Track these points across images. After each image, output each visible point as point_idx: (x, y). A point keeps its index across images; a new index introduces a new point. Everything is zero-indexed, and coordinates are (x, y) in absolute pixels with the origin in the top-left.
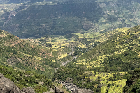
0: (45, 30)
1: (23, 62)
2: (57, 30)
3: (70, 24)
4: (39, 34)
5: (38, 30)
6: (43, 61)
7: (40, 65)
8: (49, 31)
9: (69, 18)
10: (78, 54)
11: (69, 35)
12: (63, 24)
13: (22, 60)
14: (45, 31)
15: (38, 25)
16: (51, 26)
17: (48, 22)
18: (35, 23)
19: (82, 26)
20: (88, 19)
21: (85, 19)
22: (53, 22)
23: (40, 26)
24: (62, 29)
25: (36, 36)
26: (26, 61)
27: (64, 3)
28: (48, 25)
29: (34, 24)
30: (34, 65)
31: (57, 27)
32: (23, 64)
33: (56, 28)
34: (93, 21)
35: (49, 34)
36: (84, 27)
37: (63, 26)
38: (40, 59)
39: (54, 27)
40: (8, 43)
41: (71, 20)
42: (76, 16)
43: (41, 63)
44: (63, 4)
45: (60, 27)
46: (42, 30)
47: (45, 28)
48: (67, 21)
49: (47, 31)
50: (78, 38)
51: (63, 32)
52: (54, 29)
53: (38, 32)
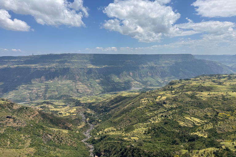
0: (37, 94)
1: (54, 139)
2: (50, 95)
3: (65, 88)
4: (30, 99)
5: (28, 95)
6: (70, 135)
7: (71, 140)
8: (41, 95)
9: (62, 81)
10: (94, 121)
11: (66, 99)
12: (57, 88)
13: (52, 137)
14: (36, 96)
15: (27, 89)
16: (43, 90)
17: (39, 86)
18: (24, 86)
19: (78, 90)
20: (82, 83)
21: (79, 83)
22: (45, 85)
23: (30, 90)
24: (57, 93)
25: (26, 101)
26: (57, 137)
27: (55, 66)
28: (39, 89)
29: (23, 88)
30: (66, 141)
31: (50, 90)
32: (55, 141)
33: (50, 92)
34: (87, 85)
35: (42, 99)
36: (79, 91)
37: (57, 90)
38: (67, 132)
39: (47, 91)
40: (26, 116)
41: (65, 84)
42: (69, 80)
43: (69, 136)
44: (55, 68)
45: (54, 91)
46: (33, 94)
47: (36, 92)
48: (60, 84)
49: (39, 95)
50: (80, 103)
51: (58, 96)
52: (47, 93)
53: (28, 97)
